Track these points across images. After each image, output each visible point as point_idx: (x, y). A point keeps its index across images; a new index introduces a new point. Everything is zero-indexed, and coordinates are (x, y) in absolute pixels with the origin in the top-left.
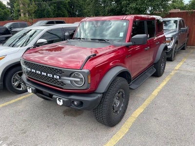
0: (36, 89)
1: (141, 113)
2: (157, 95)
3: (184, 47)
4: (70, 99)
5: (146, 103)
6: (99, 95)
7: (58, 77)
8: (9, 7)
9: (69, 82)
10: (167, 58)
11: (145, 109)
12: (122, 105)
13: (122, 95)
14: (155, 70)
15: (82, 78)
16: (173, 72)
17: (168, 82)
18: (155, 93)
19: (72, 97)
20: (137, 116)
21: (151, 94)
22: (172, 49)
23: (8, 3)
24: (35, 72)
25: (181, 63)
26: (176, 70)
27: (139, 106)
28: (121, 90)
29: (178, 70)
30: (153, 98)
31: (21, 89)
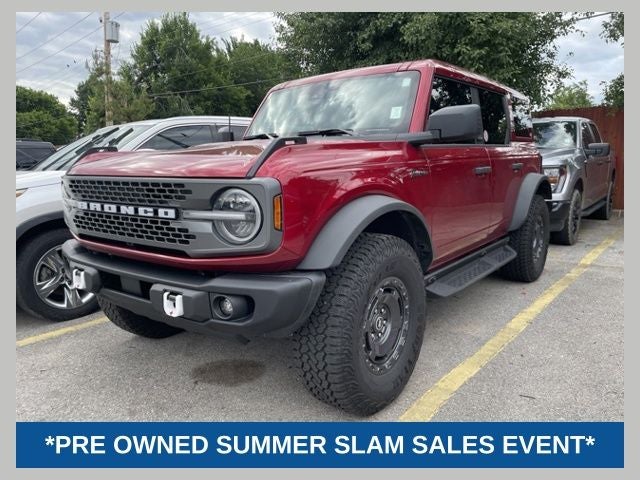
0: (101, 273)
1: (471, 379)
2: (526, 330)
3: (604, 207)
4: (209, 291)
5: (489, 350)
6: (314, 278)
7: (172, 214)
8: (76, 111)
9: (208, 227)
10: (553, 234)
11: (484, 369)
12: (401, 341)
13: (400, 301)
14: (514, 254)
15: (253, 211)
16: (573, 271)
17: (560, 295)
18: (519, 323)
19: (218, 283)
20: (455, 388)
21: (503, 326)
22: (565, 205)
23: (73, 103)
24: (99, 209)
25: (600, 250)
26: (585, 266)
27: (462, 358)
28: (396, 281)
29: (592, 265)
30: (512, 337)
31: (64, 306)
